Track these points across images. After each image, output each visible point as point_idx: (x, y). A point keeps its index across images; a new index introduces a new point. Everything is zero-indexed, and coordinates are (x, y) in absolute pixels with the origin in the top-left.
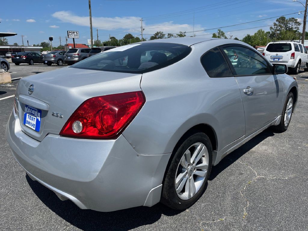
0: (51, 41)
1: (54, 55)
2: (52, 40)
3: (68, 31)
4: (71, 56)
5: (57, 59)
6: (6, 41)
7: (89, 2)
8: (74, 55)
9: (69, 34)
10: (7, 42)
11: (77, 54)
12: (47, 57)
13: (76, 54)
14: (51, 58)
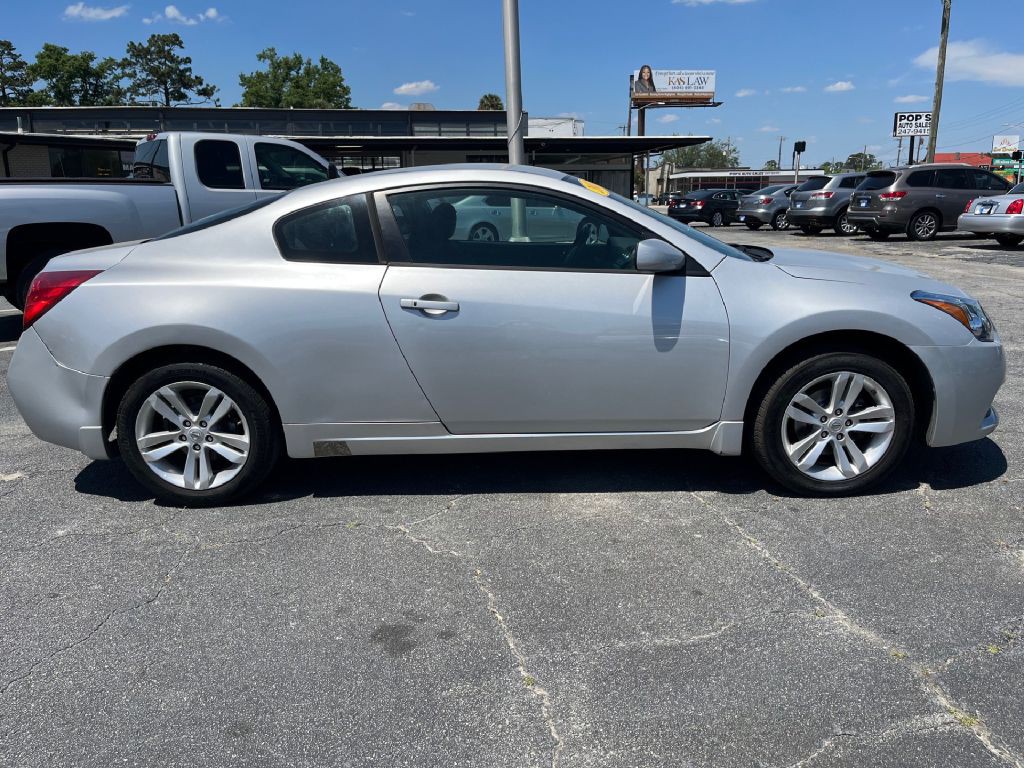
0: (799, 153)
1: (768, 197)
2: (804, 150)
3: (896, 115)
4: (804, 201)
5: (773, 211)
6: (735, 156)
7: (946, 10)
8: (814, 198)
9: (898, 123)
10: (736, 159)
11: (825, 194)
12: (749, 203)
13: (821, 194)
14: (758, 206)
